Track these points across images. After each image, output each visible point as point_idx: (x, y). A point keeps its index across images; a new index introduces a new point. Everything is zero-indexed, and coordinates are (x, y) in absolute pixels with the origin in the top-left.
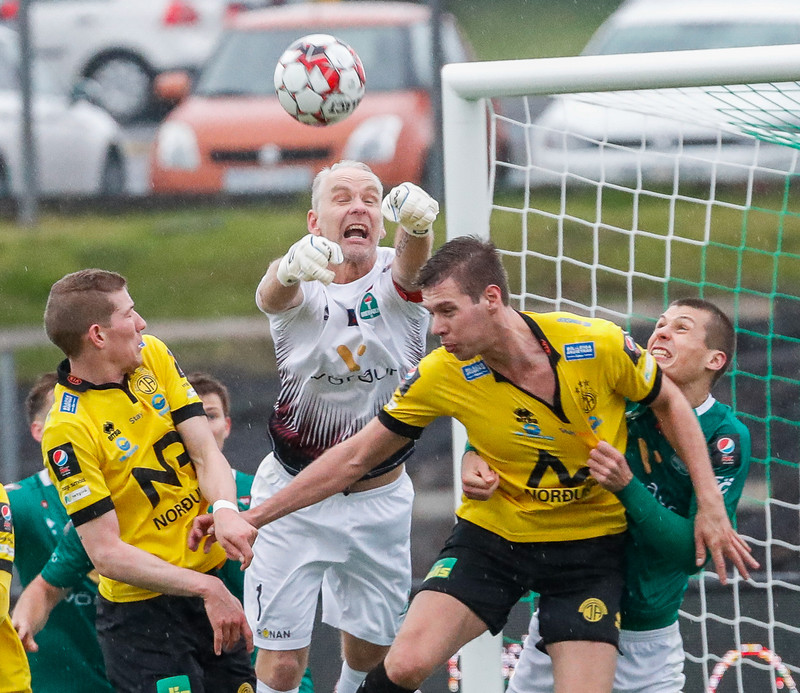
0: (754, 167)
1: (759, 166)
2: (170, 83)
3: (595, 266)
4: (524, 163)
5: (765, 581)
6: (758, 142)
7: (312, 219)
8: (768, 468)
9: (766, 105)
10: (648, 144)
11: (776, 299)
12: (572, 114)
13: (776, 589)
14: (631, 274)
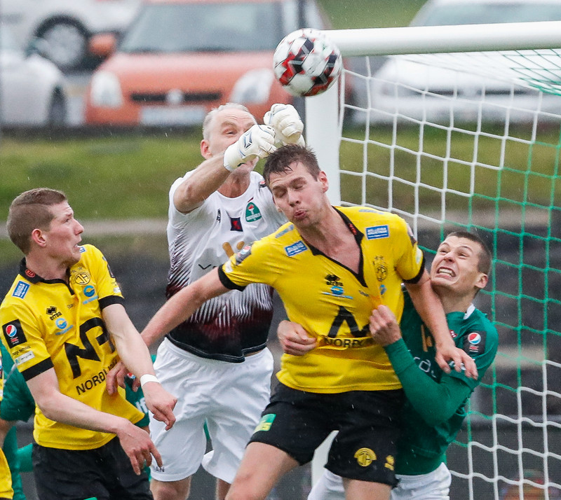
0: (538, 112)
1: (542, 111)
2: (101, 42)
3: (418, 184)
4: (365, 106)
5: (542, 422)
6: (541, 93)
7: (205, 147)
8: (545, 336)
9: (548, 66)
10: (459, 93)
11: (553, 210)
12: (401, 70)
13: (550, 428)
14: (444, 190)
